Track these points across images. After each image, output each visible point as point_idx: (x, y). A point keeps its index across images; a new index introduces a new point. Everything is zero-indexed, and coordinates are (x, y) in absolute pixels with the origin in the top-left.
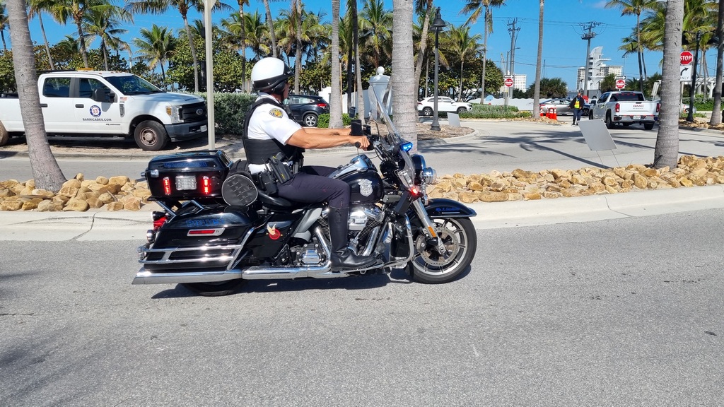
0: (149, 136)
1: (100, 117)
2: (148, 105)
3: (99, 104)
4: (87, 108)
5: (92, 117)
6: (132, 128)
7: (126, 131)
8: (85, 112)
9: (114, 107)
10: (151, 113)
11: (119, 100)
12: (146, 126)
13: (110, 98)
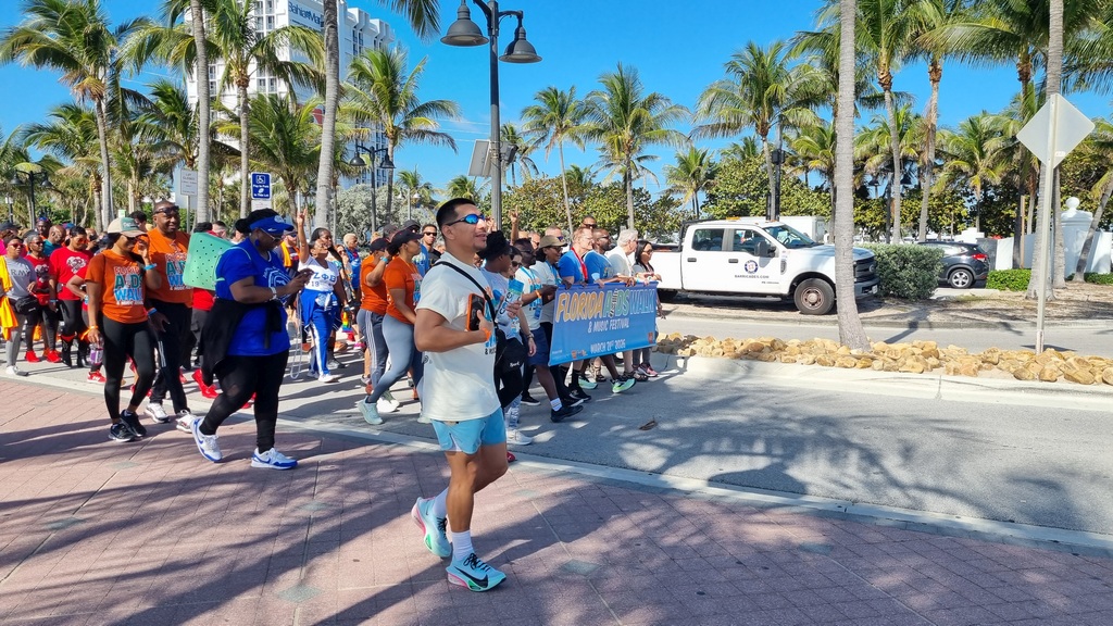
0: (813, 297)
1: (756, 274)
2: (817, 260)
3: (757, 259)
4: (741, 265)
5: (746, 273)
6: (792, 288)
7: (785, 290)
8: (739, 268)
9: (775, 263)
10: (819, 271)
11: (781, 255)
12: (811, 285)
13: (770, 252)
